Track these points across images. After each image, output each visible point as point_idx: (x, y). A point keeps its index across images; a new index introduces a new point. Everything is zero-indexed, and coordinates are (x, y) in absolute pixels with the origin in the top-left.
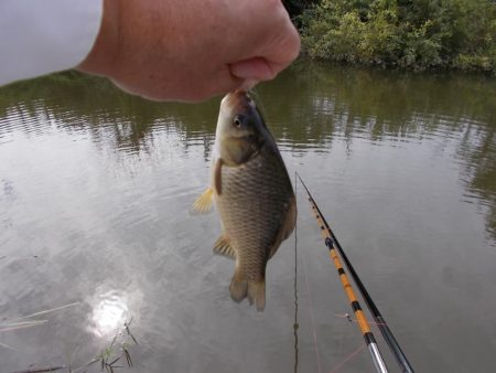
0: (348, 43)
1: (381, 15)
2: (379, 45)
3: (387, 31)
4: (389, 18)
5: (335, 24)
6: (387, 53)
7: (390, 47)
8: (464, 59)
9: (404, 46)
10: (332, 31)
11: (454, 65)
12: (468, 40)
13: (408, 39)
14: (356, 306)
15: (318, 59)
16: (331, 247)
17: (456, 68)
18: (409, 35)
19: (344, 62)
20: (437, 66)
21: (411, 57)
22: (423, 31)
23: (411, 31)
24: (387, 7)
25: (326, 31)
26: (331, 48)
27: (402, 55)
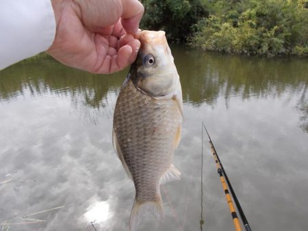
0: (226, 41)
1: (246, 23)
2: (246, 41)
4: (251, 25)
5: (218, 29)
6: (250, 46)
7: (252, 43)
8: (299, 49)
9: (261, 42)
10: (216, 34)
11: (293, 53)
12: (301, 37)
14: (234, 215)
15: (208, 51)
16: (221, 175)
17: (294, 55)
18: (264, 34)
19: (224, 52)
20: (282, 53)
21: (265, 48)
22: (273, 32)
23: (265, 32)
24: (250, 18)
25: (212, 32)
26: (215, 44)
27: (260, 47)
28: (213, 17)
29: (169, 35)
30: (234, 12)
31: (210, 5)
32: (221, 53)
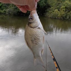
0: (56, 15)
2: (62, 15)
3: (63, 13)
4: (64, 11)
5: (54, 11)
7: (64, 16)
9: (67, 16)
13: (67, 14)
15: (50, 18)
19: (55, 18)
21: (68, 17)
22: (70, 13)
24: (63, 9)
25: (52, 13)
26: (53, 16)
27: (66, 17)
28: (52, 8)
29: (39, 13)
30: (58, 7)
31: (51, 4)
32: (54, 18)
